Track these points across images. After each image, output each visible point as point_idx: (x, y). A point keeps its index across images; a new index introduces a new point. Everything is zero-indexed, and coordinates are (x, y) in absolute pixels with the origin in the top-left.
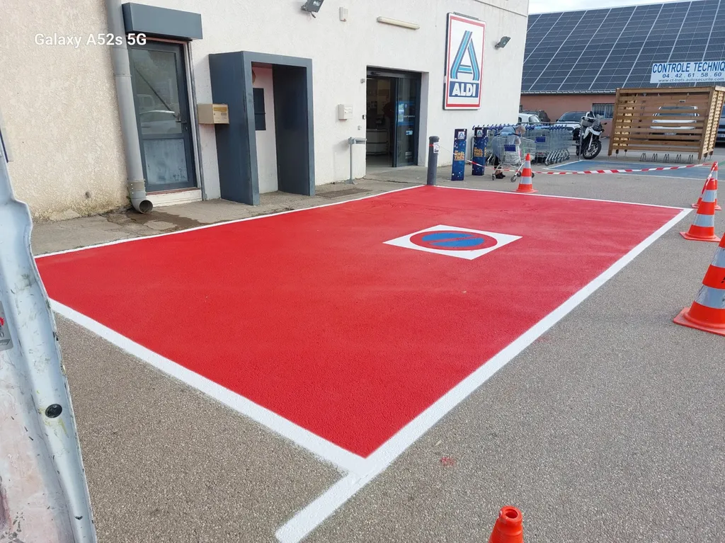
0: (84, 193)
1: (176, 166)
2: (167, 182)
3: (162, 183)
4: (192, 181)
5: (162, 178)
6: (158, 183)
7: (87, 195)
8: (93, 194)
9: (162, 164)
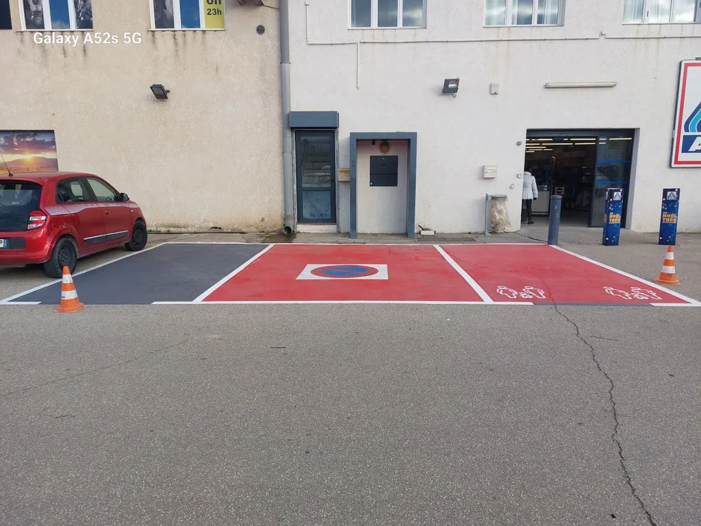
0: (261, 218)
1: (324, 208)
2: (316, 218)
3: (312, 218)
4: (333, 220)
5: (312, 215)
6: (310, 218)
7: (263, 220)
8: (266, 219)
9: (314, 206)
